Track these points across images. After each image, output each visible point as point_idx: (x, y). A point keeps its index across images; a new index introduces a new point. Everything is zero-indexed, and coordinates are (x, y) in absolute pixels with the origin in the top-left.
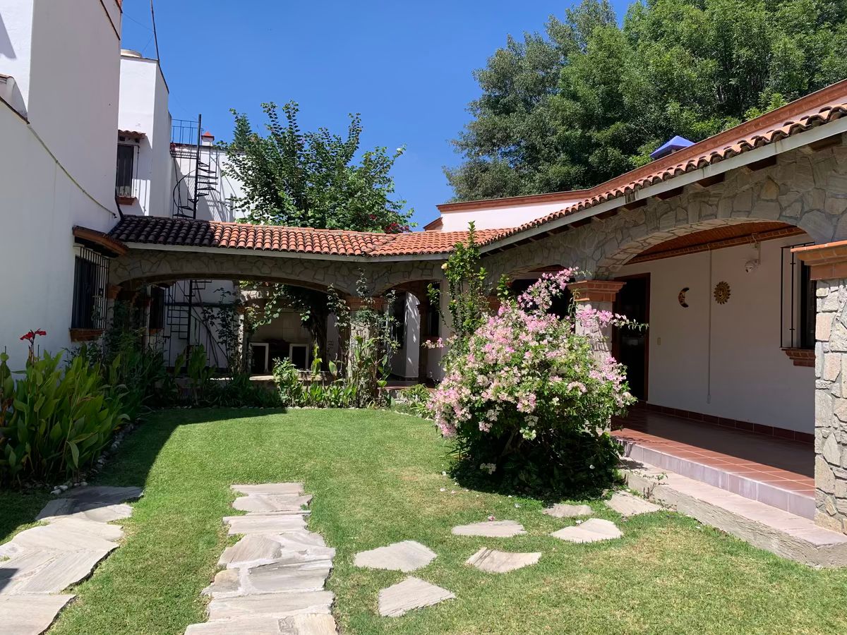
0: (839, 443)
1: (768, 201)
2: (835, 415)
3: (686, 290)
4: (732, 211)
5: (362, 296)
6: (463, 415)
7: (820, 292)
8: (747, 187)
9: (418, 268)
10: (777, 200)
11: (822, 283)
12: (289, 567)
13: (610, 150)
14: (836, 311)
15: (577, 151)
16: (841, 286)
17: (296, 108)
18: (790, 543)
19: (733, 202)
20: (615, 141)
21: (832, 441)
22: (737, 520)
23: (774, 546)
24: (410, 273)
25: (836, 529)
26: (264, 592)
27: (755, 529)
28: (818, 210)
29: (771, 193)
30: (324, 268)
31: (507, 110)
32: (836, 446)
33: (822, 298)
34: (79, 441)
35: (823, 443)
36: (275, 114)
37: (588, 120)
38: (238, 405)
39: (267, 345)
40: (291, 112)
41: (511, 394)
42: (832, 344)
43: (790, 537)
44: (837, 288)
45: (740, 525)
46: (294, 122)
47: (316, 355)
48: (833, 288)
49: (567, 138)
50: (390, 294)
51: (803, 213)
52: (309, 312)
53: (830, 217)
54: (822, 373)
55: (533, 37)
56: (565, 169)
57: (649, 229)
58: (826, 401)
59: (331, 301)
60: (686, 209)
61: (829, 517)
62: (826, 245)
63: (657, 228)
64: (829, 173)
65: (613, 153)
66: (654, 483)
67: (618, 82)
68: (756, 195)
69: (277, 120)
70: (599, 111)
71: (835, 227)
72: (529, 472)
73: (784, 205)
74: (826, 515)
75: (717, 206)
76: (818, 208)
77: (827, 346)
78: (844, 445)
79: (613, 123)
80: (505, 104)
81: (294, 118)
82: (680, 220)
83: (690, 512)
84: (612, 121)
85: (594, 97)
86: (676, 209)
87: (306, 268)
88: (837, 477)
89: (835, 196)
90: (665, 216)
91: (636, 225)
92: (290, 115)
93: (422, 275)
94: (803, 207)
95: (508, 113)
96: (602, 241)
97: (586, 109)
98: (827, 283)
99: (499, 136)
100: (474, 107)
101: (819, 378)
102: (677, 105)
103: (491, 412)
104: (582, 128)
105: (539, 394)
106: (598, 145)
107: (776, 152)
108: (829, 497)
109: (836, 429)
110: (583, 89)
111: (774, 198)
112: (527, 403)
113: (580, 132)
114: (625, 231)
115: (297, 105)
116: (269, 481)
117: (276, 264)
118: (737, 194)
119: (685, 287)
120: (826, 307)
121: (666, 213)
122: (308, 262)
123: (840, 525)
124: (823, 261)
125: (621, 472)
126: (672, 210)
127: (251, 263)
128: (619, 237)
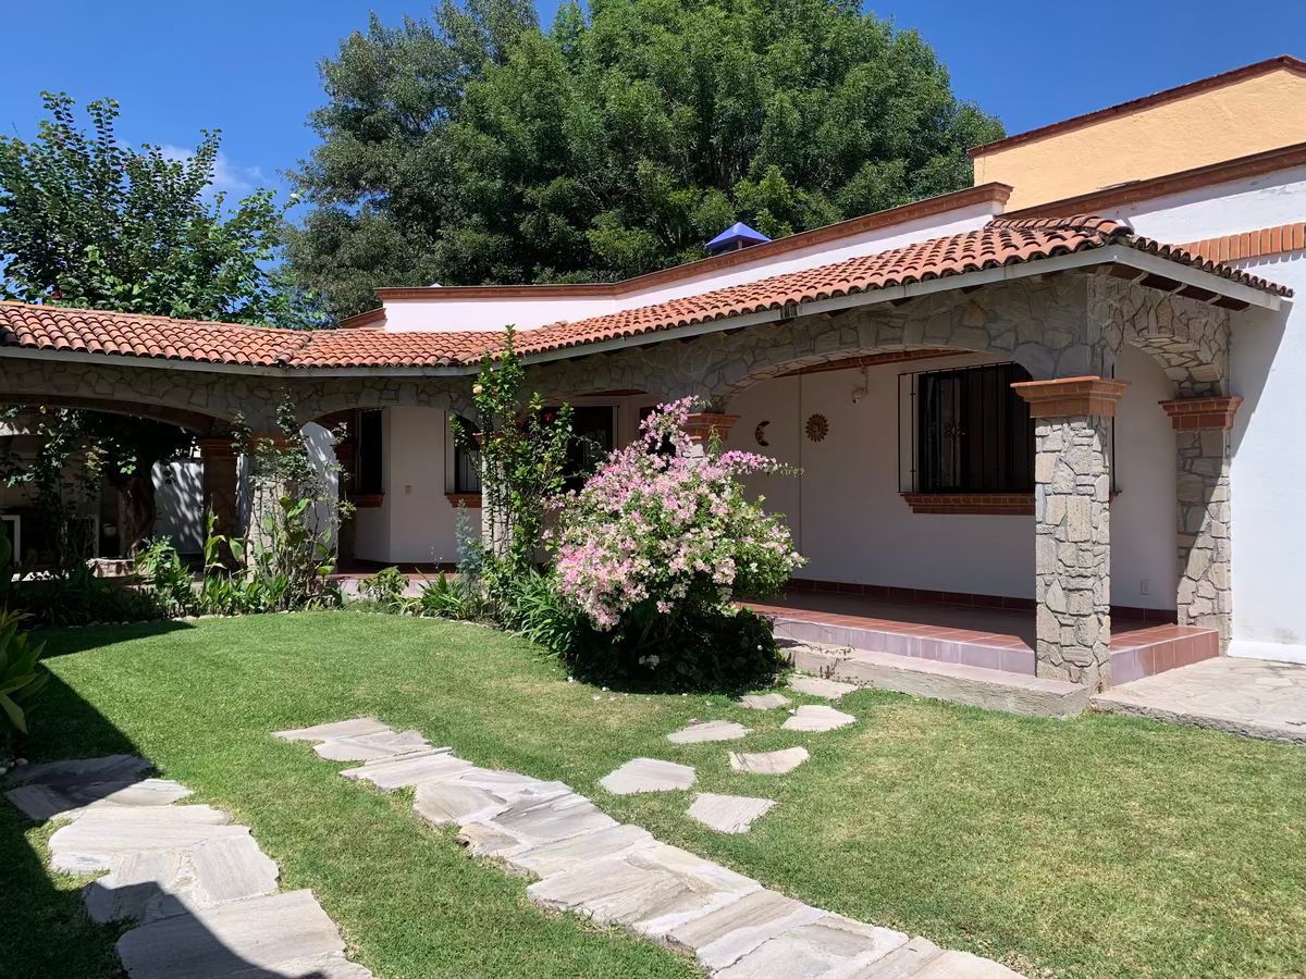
0: (1064, 589)
1: (972, 328)
2: (1060, 560)
3: (765, 424)
4: (924, 336)
5: (287, 433)
6: (637, 595)
7: (1039, 430)
8: (943, 309)
9: (372, 387)
10: (984, 328)
11: (1042, 422)
12: (537, 810)
13: (551, 216)
14: (1059, 451)
15: (498, 213)
16: (1065, 425)
17: (114, 109)
18: (1029, 698)
19: (924, 327)
20: (558, 204)
21: (1056, 588)
22: (960, 685)
23: (1010, 705)
24: (359, 396)
25: (1062, 679)
26: (556, 839)
27: (984, 690)
28: (1036, 343)
29: (978, 319)
30: (207, 385)
31: (375, 135)
32: (1062, 592)
33: (1042, 437)
34: (12, 689)
35: (1046, 592)
36: (68, 115)
37: (515, 168)
38: (83, 621)
39: (17, 519)
40: (103, 116)
41: (707, 561)
42: (1056, 485)
43: (1030, 693)
44: (1060, 427)
45: (966, 690)
46: (108, 133)
47: (212, 530)
48: (1055, 427)
49: (481, 191)
50: (338, 429)
51: (1017, 344)
52: (134, 459)
53: (1050, 351)
54: (1044, 518)
55: (419, 27)
56: (481, 238)
57: (797, 350)
58: (1049, 546)
59: (238, 441)
60: (855, 329)
61: (1054, 668)
62: (1054, 381)
63: (813, 352)
64: (1048, 304)
65: (557, 221)
66: (838, 659)
67: (561, 118)
68: (956, 320)
69: (71, 125)
70: (533, 156)
71: (1056, 363)
72: (688, 663)
73: (993, 334)
74: (1051, 666)
75: (902, 328)
76: (1036, 339)
77: (1049, 489)
78: (1070, 590)
79: (554, 178)
80: (371, 125)
81: (109, 127)
82: (845, 343)
83: (895, 685)
84: (553, 174)
85: (525, 135)
86: (840, 329)
87: (176, 386)
88: (1062, 625)
89: (1055, 329)
90: (823, 336)
91: (776, 345)
92: (100, 121)
93: (380, 398)
94: (1017, 339)
95: (378, 141)
96: (718, 363)
97: (513, 151)
98: (1048, 421)
99: (369, 175)
100: (319, 121)
101: (1040, 523)
102: (650, 164)
103: (677, 587)
104: (505, 178)
105: (737, 559)
106: (531, 207)
107: (1005, 276)
108: (1053, 647)
109: (1061, 574)
110: (508, 121)
111: (981, 325)
112: (726, 572)
113: (498, 184)
114: (757, 352)
115: (117, 106)
116: (321, 721)
117: (122, 379)
118: (930, 317)
119: (767, 419)
120: (1046, 448)
121: (825, 333)
122: (178, 375)
123: (1067, 673)
124: (1046, 398)
125: (784, 653)
126: (833, 329)
127: (76, 375)
128: (749, 358)
